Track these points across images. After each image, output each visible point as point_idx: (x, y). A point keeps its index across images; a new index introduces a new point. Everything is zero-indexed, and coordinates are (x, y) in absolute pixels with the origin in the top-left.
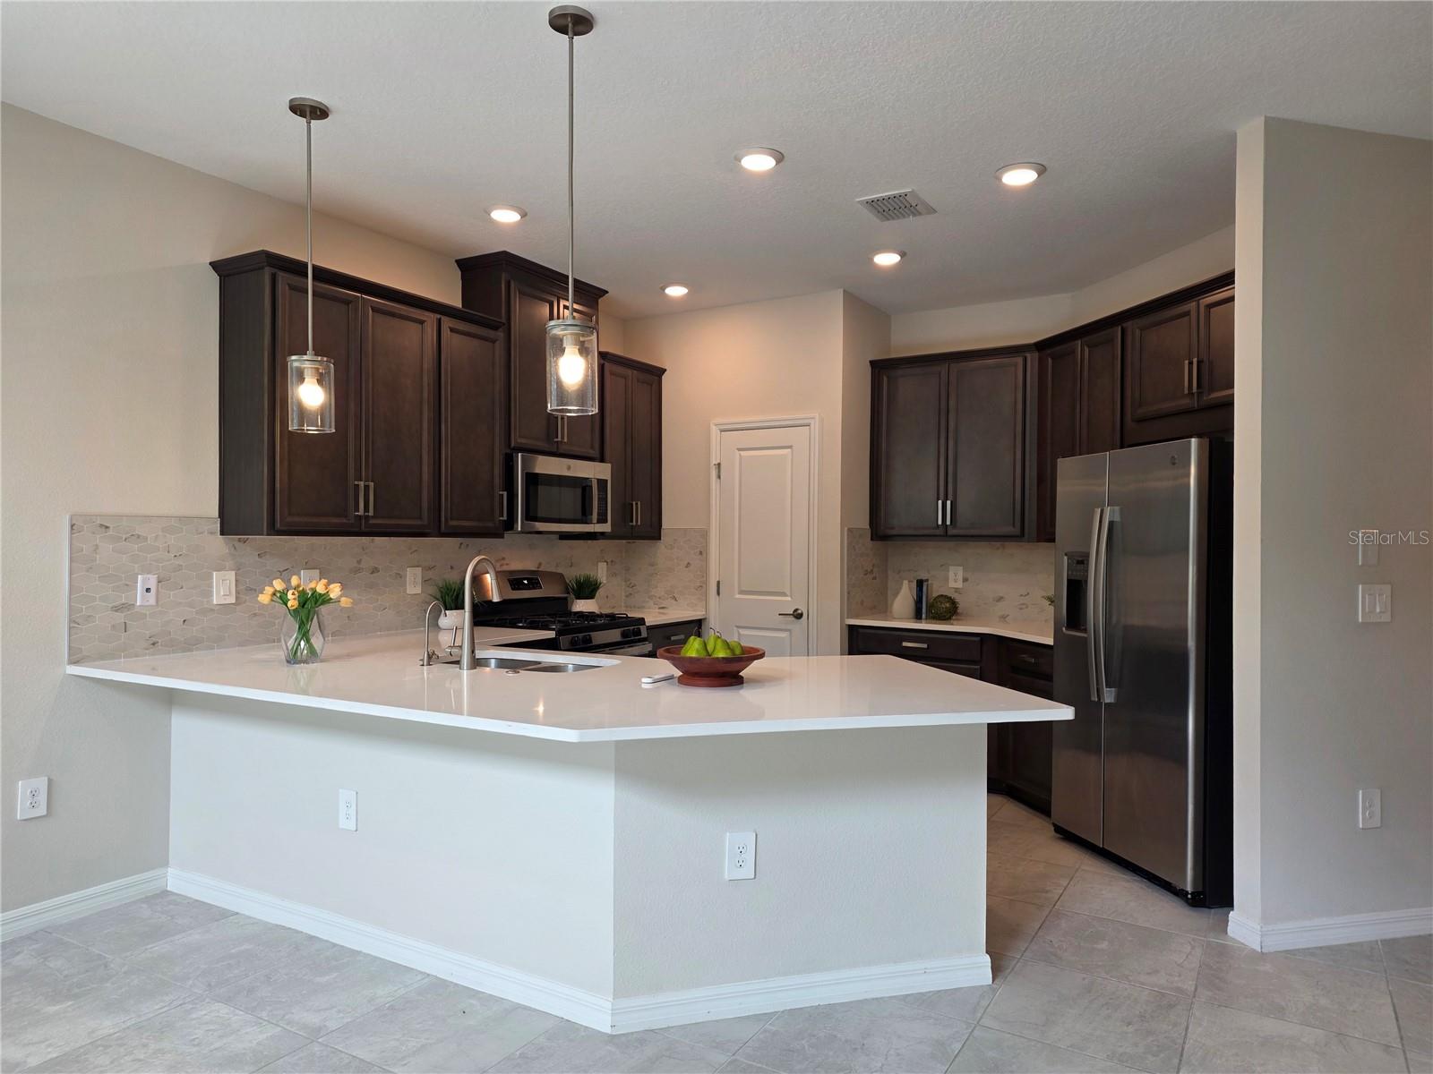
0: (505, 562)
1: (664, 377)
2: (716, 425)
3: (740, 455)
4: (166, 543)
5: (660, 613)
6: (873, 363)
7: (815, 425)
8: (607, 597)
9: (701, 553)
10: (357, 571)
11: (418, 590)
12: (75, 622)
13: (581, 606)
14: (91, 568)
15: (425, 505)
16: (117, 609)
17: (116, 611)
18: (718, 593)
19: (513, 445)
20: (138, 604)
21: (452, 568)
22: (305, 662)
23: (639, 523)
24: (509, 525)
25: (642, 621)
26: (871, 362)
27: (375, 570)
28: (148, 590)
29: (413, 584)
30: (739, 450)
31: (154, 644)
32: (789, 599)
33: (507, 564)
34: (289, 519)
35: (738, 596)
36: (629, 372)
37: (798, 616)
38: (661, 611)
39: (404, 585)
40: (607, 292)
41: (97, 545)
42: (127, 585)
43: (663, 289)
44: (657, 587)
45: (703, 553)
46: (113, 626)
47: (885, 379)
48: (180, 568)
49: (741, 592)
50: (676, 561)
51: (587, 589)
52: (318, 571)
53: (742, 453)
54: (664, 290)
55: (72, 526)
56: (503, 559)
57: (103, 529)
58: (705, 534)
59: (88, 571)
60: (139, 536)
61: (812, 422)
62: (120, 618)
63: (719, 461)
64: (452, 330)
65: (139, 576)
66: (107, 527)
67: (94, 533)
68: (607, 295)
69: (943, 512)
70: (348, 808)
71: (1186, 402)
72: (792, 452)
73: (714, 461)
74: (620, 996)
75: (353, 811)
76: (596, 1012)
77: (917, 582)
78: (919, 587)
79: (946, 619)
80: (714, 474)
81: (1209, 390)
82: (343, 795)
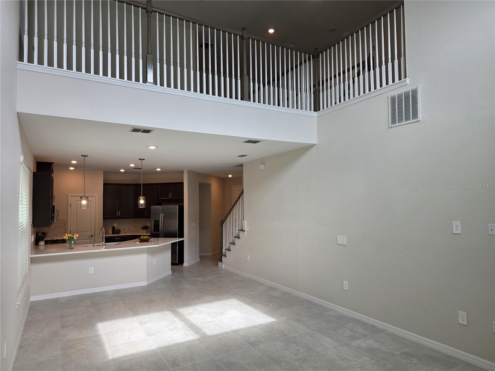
2: (70, 195)
9: (65, 224)
53: (77, 202)
69: (119, 213)
70: (91, 270)
71: (168, 198)
72: (91, 202)
73: (69, 203)
74: (147, 280)
75: (93, 270)
76: (145, 283)
77: (113, 227)
78: (114, 228)
79: (119, 234)
80: (69, 206)
81: (173, 197)
82: (90, 268)
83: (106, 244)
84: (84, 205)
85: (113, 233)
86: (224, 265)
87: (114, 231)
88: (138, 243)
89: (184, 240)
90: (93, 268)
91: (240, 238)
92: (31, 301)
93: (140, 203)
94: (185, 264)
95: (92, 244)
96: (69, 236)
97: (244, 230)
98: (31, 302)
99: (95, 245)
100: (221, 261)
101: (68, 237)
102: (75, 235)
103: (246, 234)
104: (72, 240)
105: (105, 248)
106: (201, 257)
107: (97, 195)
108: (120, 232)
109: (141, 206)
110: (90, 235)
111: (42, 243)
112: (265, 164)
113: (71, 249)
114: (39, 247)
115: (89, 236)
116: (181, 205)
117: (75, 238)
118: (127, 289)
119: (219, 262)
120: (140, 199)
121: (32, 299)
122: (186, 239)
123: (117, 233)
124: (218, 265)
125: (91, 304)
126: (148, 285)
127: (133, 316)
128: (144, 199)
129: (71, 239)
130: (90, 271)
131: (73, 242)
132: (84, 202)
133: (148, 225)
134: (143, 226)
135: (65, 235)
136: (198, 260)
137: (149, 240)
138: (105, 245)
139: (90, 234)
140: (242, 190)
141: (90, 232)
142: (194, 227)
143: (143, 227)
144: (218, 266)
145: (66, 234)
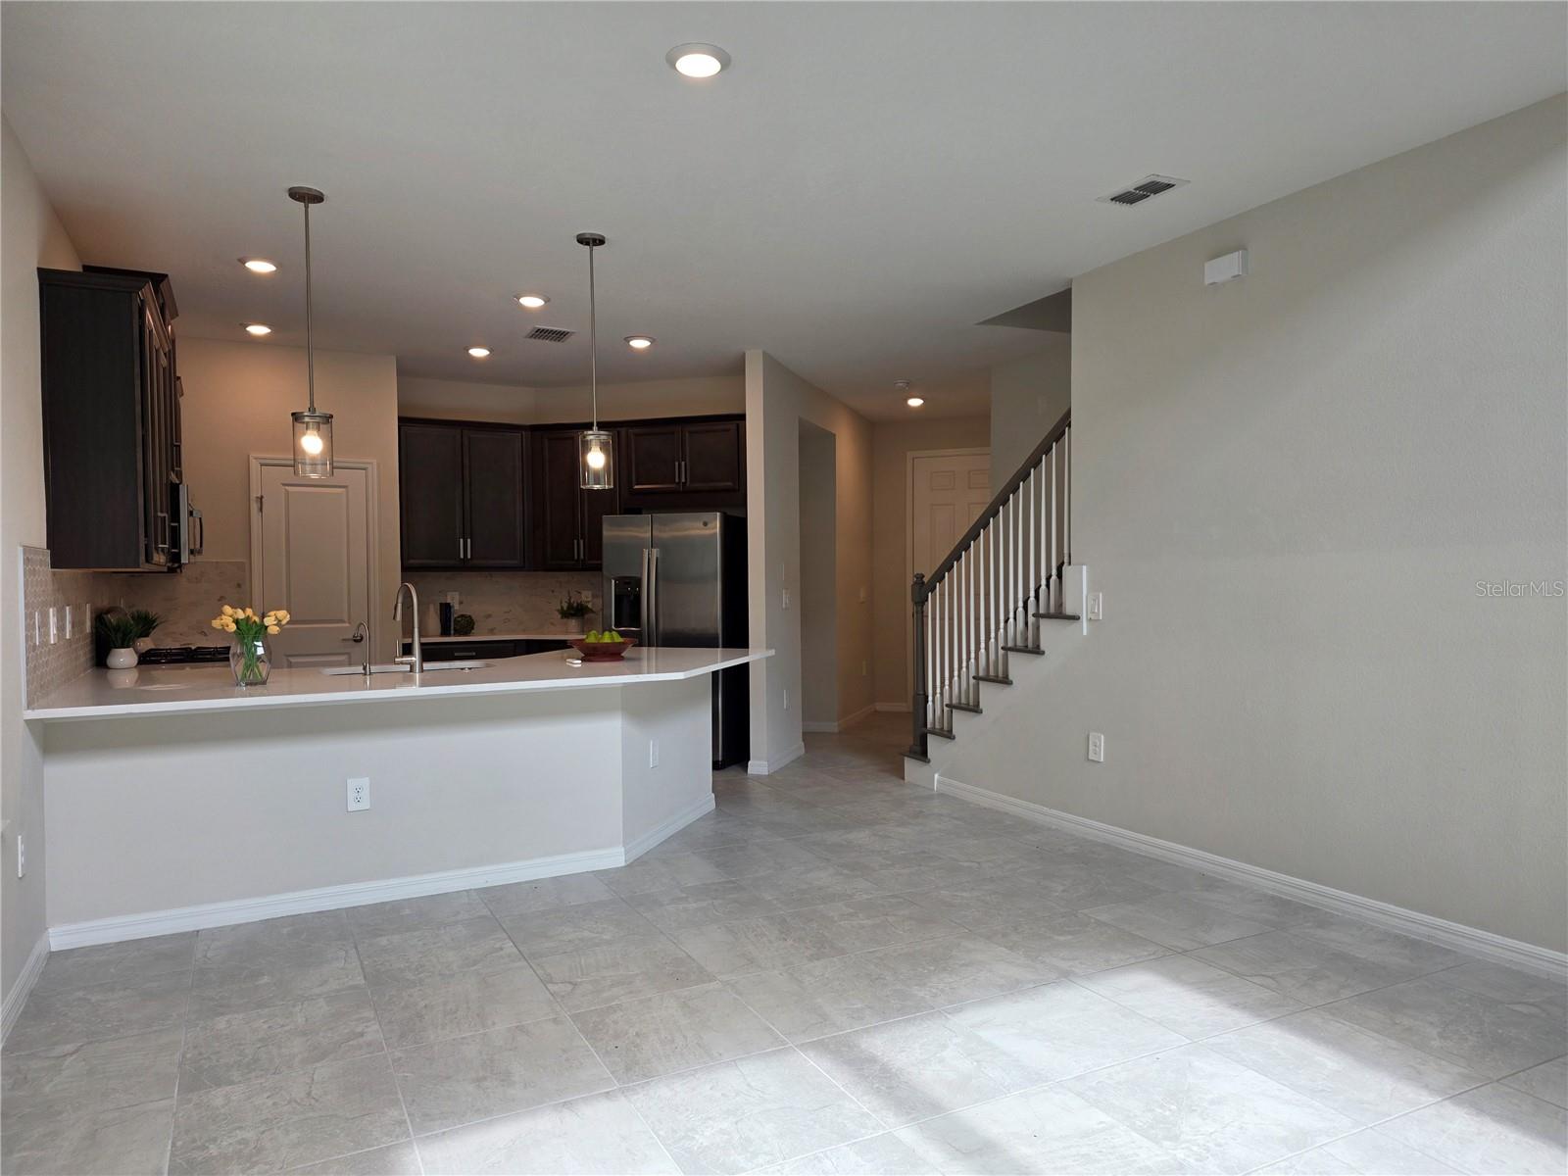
2: (256, 458)
3: (286, 491)
7: (373, 470)
30: (285, 485)
32: (347, 625)
37: (358, 640)
45: (242, 586)
50: (203, 594)
53: (289, 488)
54: (246, 328)
58: (244, 567)
61: (369, 467)
63: (259, 495)
66: (29, 560)
69: (464, 548)
70: (359, 793)
71: (673, 486)
72: (347, 492)
73: (255, 494)
74: (625, 844)
75: (365, 794)
76: (615, 858)
77: (441, 604)
78: (446, 609)
79: (466, 634)
80: (255, 506)
81: (691, 482)
82: (352, 783)
83: (427, 666)
84: (313, 458)
85: (445, 632)
86: (936, 776)
87: (448, 619)
88: (577, 663)
89: (748, 664)
90: (365, 782)
91: (1043, 653)
92: (52, 950)
93: (585, 464)
94: (757, 766)
95: (356, 664)
96: (240, 615)
97: (1069, 610)
98: (52, 955)
99: (374, 669)
100: (922, 754)
101: (237, 622)
102: (272, 613)
103: (1085, 633)
104: (256, 638)
105: (423, 684)
106: (809, 738)
107: (375, 461)
108: (473, 628)
109: (592, 481)
110: (351, 637)
111: (124, 658)
112: (1245, 249)
113: (256, 683)
114: (112, 675)
115: (344, 640)
116: (734, 513)
117: (273, 630)
118: (535, 885)
119: (906, 759)
120: (586, 448)
121: (60, 937)
122: (756, 656)
123: (458, 633)
124: (900, 773)
125: (360, 980)
126: (629, 866)
127: (617, 1086)
128: (604, 447)
129: (250, 631)
130: (351, 795)
131: (260, 651)
132: (312, 444)
133: (584, 598)
134: (565, 606)
135: (221, 613)
136: (798, 748)
137: (623, 654)
138: (422, 670)
139: (348, 629)
140: (1065, 410)
141: (350, 623)
142: (786, 609)
143: (568, 608)
144: (903, 778)
145: (228, 609)
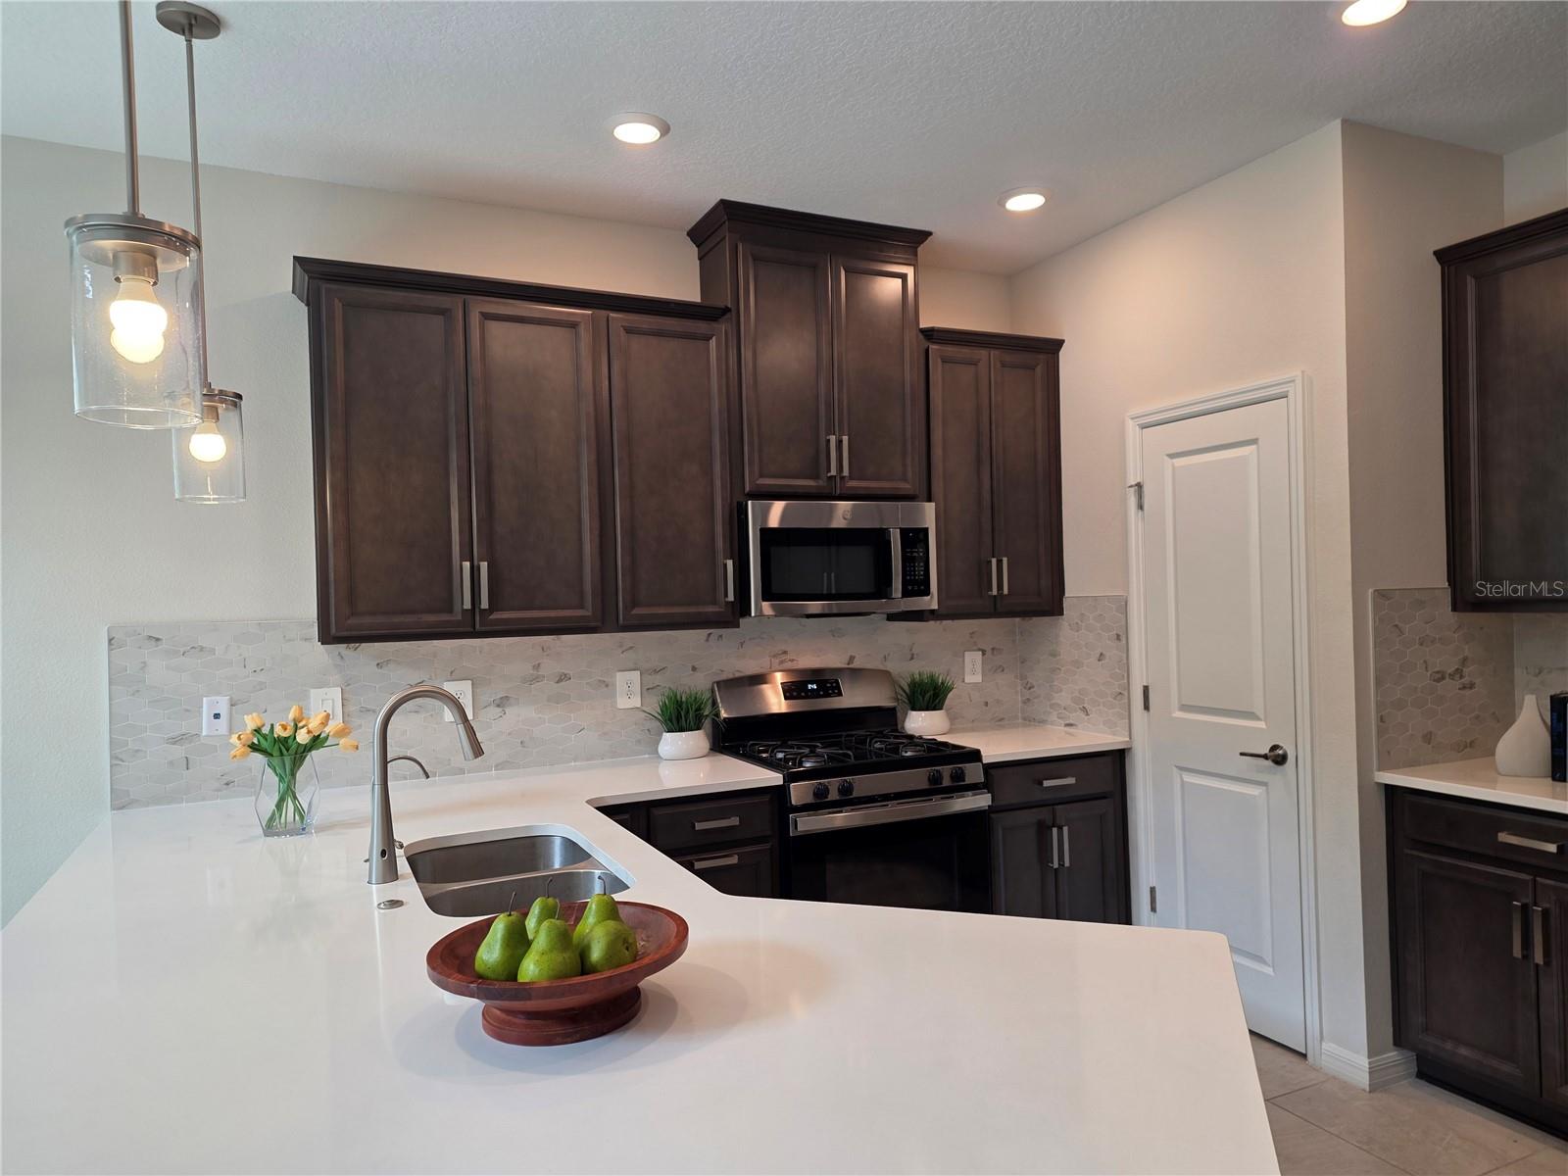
0: (788, 657)
1: (1064, 355)
2: (1132, 419)
3: (1173, 465)
4: (240, 655)
5: (1067, 733)
6: (1442, 255)
7: (1296, 392)
8: (986, 704)
9: (1118, 637)
10: (537, 679)
11: (636, 702)
12: (117, 758)
13: (921, 723)
14: (138, 691)
15: (588, 587)
16: (174, 741)
17: (174, 743)
18: (1147, 707)
19: (747, 489)
20: (204, 733)
21: (694, 669)
22: (293, 833)
23: (1006, 591)
24: (742, 607)
25: (975, 755)
26: (1436, 253)
27: (563, 678)
28: (217, 716)
29: (629, 694)
30: (1172, 456)
31: (227, 784)
32: (1263, 726)
33: (792, 660)
34: (352, 621)
35: (1179, 714)
36: (982, 354)
37: (1278, 758)
38: (1067, 729)
39: (613, 696)
40: (929, 234)
41: (144, 663)
42: (187, 710)
43: (1002, 204)
44: (1061, 691)
45: (1122, 637)
46: (171, 763)
47: (1471, 283)
48: (262, 686)
49: (1184, 708)
50: (1084, 649)
51: (929, 695)
52: (470, 682)
53: (1176, 461)
54: (1004, 206)
55: (110, 641)
56: (785, 652)
57: (153, 642)
58: (1123, 606)
59: (133, 694)
60: (202, 649)
61: (1292, 390)
62: (178, 751)
63: (1139, 480)
64: (629, 331)
65: (204, 699)
66: (158, 640)
67: (140, 648)
68: (931, 237)
